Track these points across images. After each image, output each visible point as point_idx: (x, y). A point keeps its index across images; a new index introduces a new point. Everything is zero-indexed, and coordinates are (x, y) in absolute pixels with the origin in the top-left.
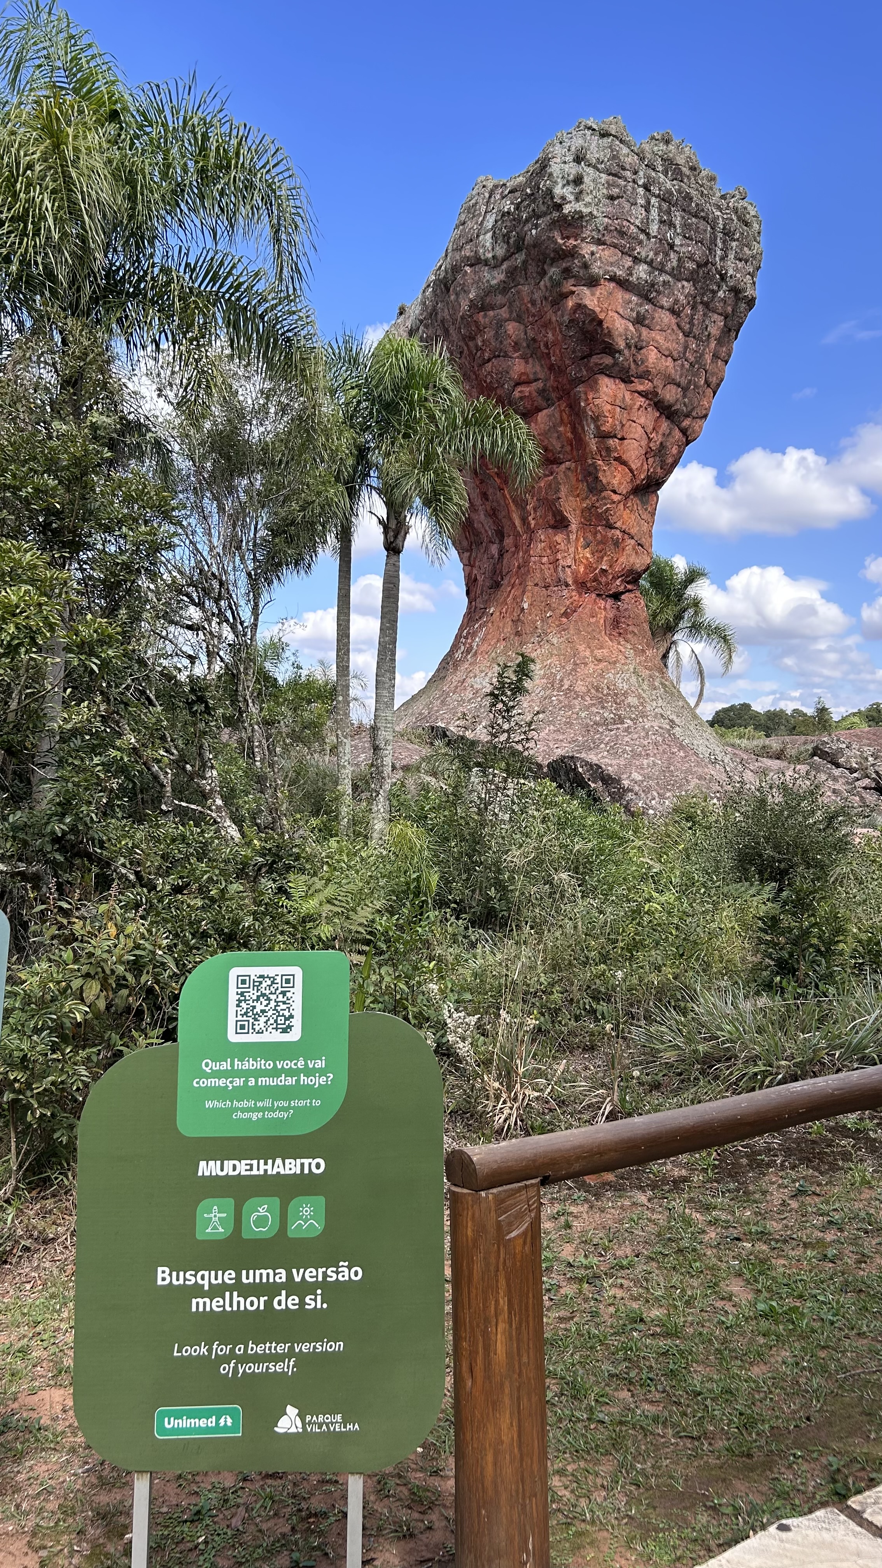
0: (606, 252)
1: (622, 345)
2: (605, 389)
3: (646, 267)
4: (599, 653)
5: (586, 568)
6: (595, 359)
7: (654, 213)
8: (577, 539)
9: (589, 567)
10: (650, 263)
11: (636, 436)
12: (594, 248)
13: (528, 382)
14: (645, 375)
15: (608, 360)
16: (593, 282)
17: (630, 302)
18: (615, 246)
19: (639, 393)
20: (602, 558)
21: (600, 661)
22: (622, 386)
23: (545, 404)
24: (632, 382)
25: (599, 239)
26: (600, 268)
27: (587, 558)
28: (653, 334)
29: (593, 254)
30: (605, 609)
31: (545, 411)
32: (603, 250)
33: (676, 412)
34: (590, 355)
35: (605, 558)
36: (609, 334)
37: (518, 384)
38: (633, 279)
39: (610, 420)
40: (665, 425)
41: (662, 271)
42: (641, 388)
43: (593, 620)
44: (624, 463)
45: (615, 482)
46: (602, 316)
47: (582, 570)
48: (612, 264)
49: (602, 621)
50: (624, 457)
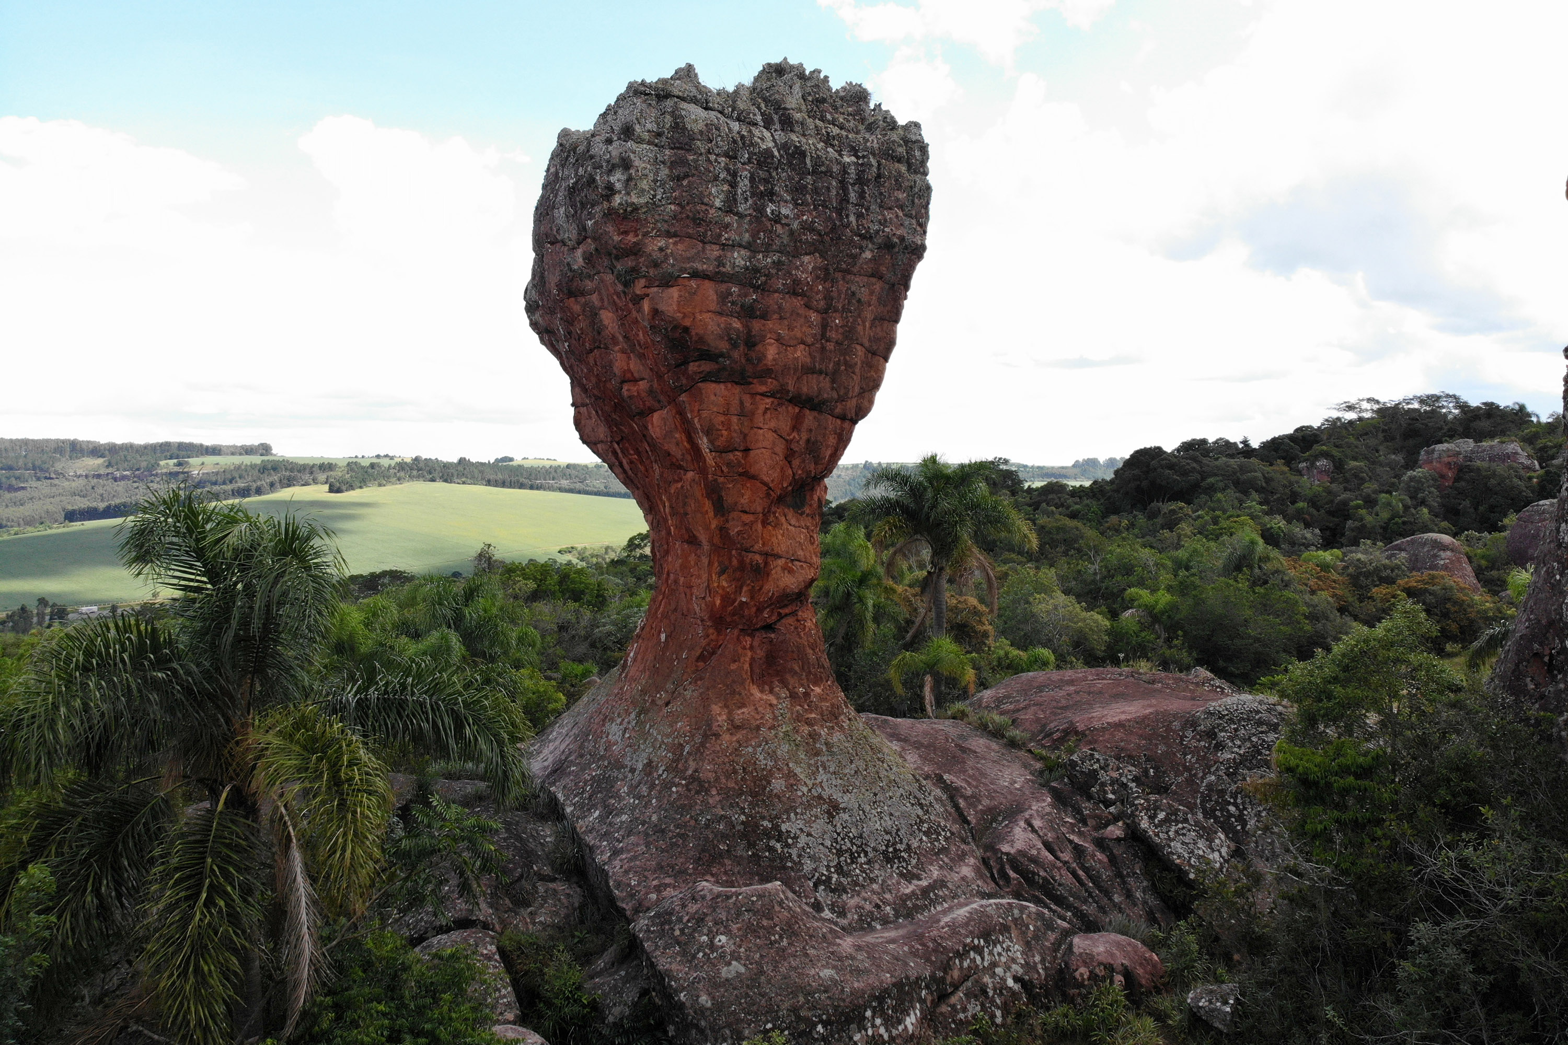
0: (680, 246)
1: (723, 346)
2: (713, 398)
3: (743, 252)
4: (738, 715)
5: (723, 600)
6: (691, 368)
7: (744, 184)
8: (711, 563)
9: (727, 599)
10: (748, 246)
11: (766, 444)
12: (662, 243)
13: (635, 381)
14: (768, 373)
15: (710, 366)
16: (667, 282)
17: (729, 294)
18: (690, 237)
19: (762, 395)
20: (741, 588)
22: (737, 390)
23: (656, 405)
24: (750, 384)
25: (668, 232)
26: (673, 265)
27: (723, 588)
28: (770, 324)
29: (661, 249)
30: (751, 648)
31: (659, 413)
32: (675, 244)
33: (824, 402)
34: (685, 363)
35: (745, 589)
36: (701, 339)
37: (624, 381)
38: (728, 268)
39: (725, 433)
40: (810, 417)
41: (767, 249)
42: (763, 389)
43: (733, 667)
44: (754, 477)
45: (744, 501)
46: (687, 323)
47: (718, 602)
48: (689, 259)
49: (747, 666)
50: (752, 471)
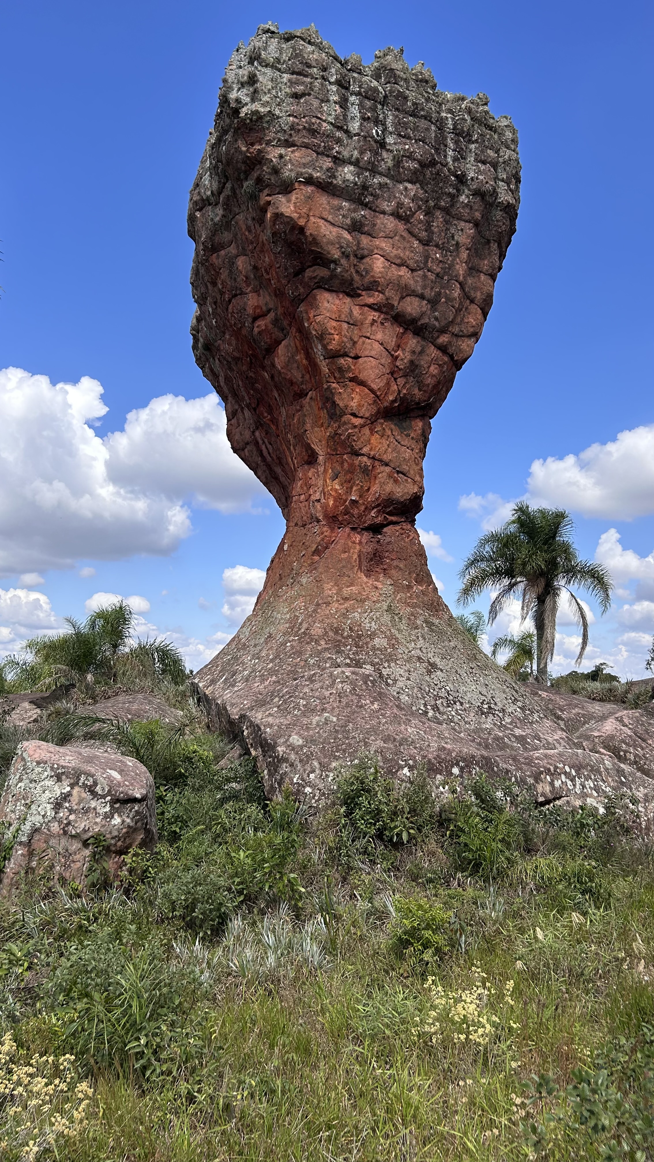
0: (297, 154)
1: (336, 254)
2: (326, 304)
3: (352, 168)
4: (346, 591)
5: (335, 500)
6: (308, 273)
7: (354, 111)
8: (325, 471)
9: (338, 499)
10: (356, 163)
11: (373, 353)
12: (282, 151)
13: (263, 315)
14: (373, 286)
15: (322, 272)
16: (287, 188)
17: (341, 208)
18: (306, 146)
19: (370, 306)
20: (351, 488)
21: (346, 599)
22: (348, 300)
23: (281, 335)
24: (360, 295)
25: (286, 140)
26: (291, 170)
27: (336, 490)
28: (377, 242)
29: (281, 156)
30: (360, 543)
31: (283, 343)
32: (293, 151)
33: (425, 327)
34: (302, 271)
35: (354, 488)
36: (315, 241)
37: (255, 319)
38: (338, 181)
39: (337, 337)
40: (412, 342)
41: (374, 171)
42: (371, 301)
43: (344, 556)
44: (362, 383)
45: (354, 404)
46: (302, 222)
47: (331, 503)
48: (305, 165)
49: (355, 556)
50: (361, 377)
